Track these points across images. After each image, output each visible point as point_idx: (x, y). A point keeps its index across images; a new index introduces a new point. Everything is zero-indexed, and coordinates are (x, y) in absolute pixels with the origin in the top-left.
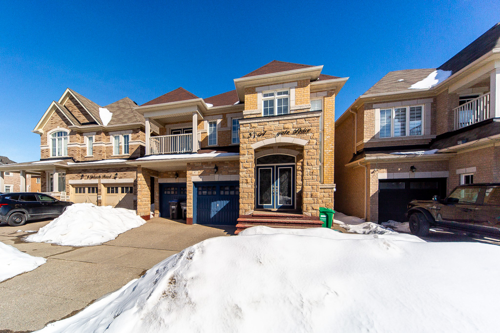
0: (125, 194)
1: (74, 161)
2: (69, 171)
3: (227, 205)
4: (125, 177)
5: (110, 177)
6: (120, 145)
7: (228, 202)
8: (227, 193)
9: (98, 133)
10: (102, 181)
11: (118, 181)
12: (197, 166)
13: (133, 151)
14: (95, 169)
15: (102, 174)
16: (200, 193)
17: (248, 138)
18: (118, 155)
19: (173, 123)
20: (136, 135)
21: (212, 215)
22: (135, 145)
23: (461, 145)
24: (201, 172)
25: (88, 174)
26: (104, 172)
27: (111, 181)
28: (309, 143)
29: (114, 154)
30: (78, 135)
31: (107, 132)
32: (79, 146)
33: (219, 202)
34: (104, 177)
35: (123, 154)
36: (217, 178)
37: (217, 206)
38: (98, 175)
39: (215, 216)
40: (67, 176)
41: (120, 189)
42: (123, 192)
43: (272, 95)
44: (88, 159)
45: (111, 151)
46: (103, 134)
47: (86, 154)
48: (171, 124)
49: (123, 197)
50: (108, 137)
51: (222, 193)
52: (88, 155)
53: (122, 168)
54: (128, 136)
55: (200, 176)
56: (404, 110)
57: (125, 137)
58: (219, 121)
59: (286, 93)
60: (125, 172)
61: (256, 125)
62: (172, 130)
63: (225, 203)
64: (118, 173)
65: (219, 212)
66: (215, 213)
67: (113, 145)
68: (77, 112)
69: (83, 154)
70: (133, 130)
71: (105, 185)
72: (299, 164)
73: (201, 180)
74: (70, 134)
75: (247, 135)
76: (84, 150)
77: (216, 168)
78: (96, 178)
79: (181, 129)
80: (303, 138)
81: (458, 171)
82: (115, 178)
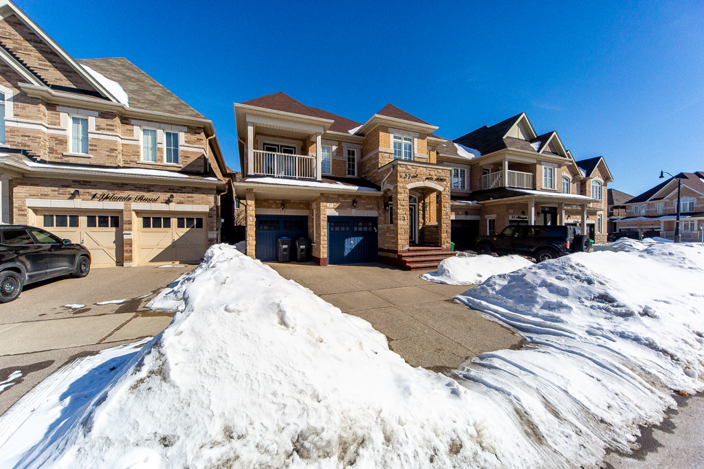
0: (186, 230)
1: (32, 158)
2: (26, 178)
3: (361, 241)
4: (192, 202)
5: (155, 200)
6: (159, 146)
7: (361, 238)
8: (360, 229)
9: (104, 114)
10: (132, 206)
11: (173, 207)
12: (332, 198)
13: (190, 161)
14: (113, 184)
15: (134, 194)
16: (332, 229)
17: (405, 178)
18: (153, 162)
19: (268, 135)
20: (194, 137)
21: (346, 253)
22: (193, 153)
23: (492, 200)
24: (337, 205)
25: (93, 191)
26: (140, 191)
27: (160, 207)
28: (445, 189)
29: (142, 160)
30: (42, 108)
31: (126, 119)
32: (45, 130)
33: (352, 238)
34: (141, 199)
35: (165, 162)
36: (354, 213)
37: (351, 243)
38: (125, 194)
39: (349, 254)
40: (19, 191)
41: (174, 221)
42: (181, 225)
43: (400, 138)
44: (72, 160)
45: (137, 154)
46: (117, 120)
47: (66, 149)
48: (265, 135)
49: (181, 235)
50: (129, 127)
51: (355, 229)
52: (71, 151)
53: (185, 188)
54: (176, 136)
55: (336, 209)
56: (457, 170)
57: (168, 135)
58: (334, 148)
59: (410, 140)
60: (190, 195)
61: (410, 167)
62: (264, 144)
63: (359, 239)
64: (174, 195)
65: (353, 250)
66: (349, 251)
67: (141, 143)
68: (33, 58)
69: (59, 148)
70: (188, 127)
71: (138, 213)
72: (421, 204)
73: (337, 214)
74: (15, 99)
75: (404, 175)
76: (62, 142)
77: (354, 202)
78: (120, 199)
79: (278, 146)
80: (441, 185)
81: (486, 216)
82: (168, 202)
